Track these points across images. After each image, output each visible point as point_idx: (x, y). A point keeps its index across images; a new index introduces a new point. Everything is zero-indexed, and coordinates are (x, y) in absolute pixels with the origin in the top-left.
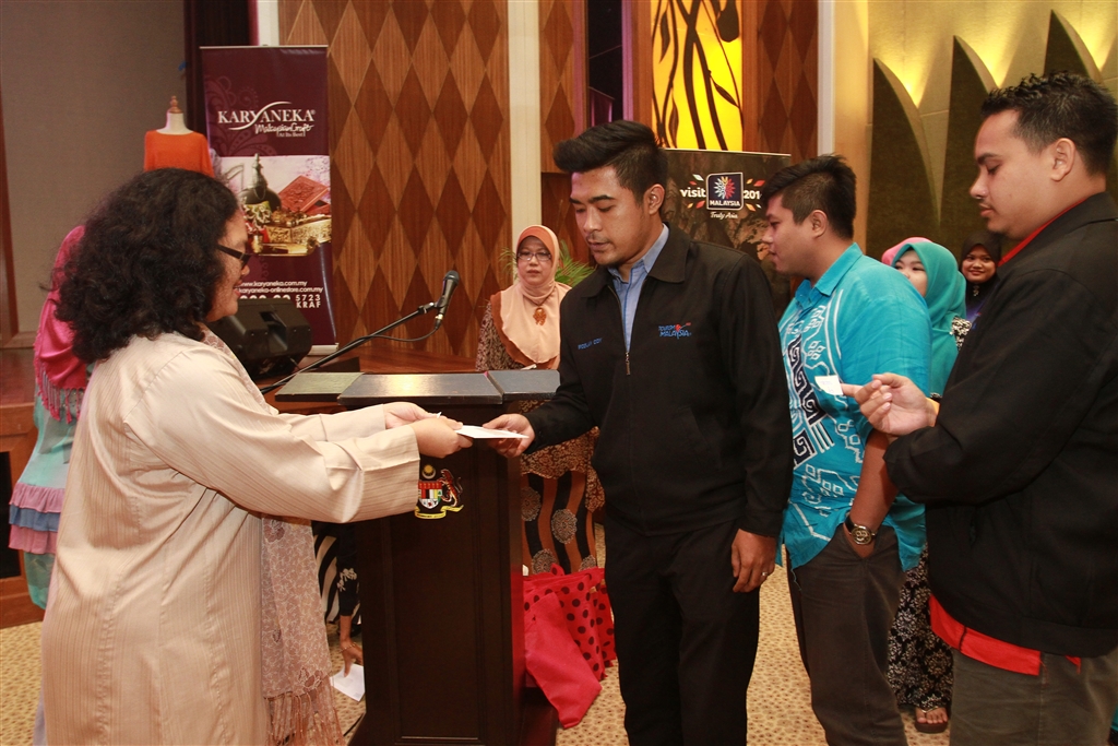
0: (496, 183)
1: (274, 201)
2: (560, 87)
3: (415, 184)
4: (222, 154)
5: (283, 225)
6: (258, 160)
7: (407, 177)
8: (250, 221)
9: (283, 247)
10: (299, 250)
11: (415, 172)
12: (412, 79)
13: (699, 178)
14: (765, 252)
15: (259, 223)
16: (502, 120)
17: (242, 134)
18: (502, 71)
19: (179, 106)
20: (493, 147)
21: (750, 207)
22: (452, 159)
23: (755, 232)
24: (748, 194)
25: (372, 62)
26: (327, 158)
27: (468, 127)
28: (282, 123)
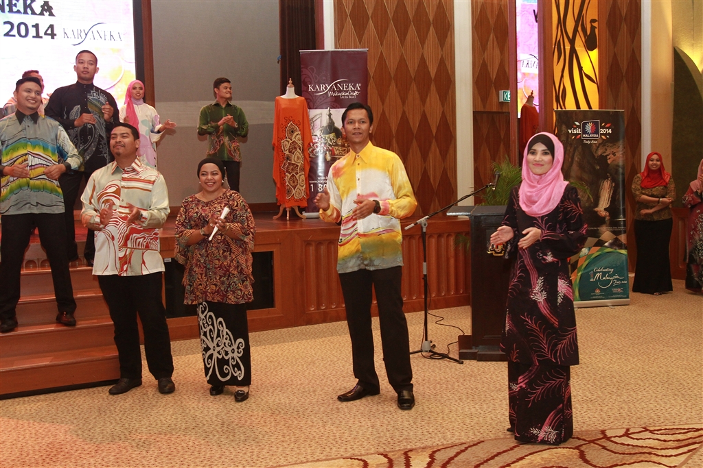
0: (448, 118)
1: (338, 133)
2: (484, 60)
3: (404, 120)
4: (310, 108)
5: (343, 146)
6: (330, 111)
7: (400, 117)
11: (404, 112)
12: (402, 61)
13: (577, 123)
14: (611, 160)
15: (330, 145)
16: (451, 81)
17: (321, 97)
18: (451, 52)
19: (293, 83)
20: (446, 98)
21: (603, 137)
22: (424, 105)
23: (606, 150)
24: (603, 131)
27: (433, 87)
28: (343, 91)
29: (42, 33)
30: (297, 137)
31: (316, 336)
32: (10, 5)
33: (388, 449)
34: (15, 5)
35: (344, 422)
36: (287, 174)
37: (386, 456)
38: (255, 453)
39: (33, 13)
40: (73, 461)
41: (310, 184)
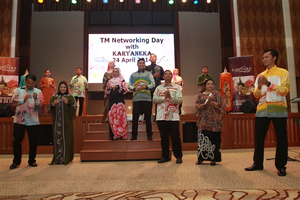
1: (243, 85)
2: (299, 58)
4: (233, 77)
5: (245, 89)
6: (240, 77)
8: (238, 89)
9: (245, 93)
10: (249, 94)
15: (240, 89)
17: (237, 73)
18: (285, 56)
19: (226, 69)
25: (258, 58)
26: (254, 76)
28: (245, 70)
29: (148, 60)
30: (228, 86)
31: (237, 152)
32: (140, 53)
33: (276, 188)
34: (141, 53)
35: (253, 177)
36: (224, 99)
37: (275, 190)
38: (216, 184)
39: (146, 55)
40: (147, 179)
41: (233, 103)
